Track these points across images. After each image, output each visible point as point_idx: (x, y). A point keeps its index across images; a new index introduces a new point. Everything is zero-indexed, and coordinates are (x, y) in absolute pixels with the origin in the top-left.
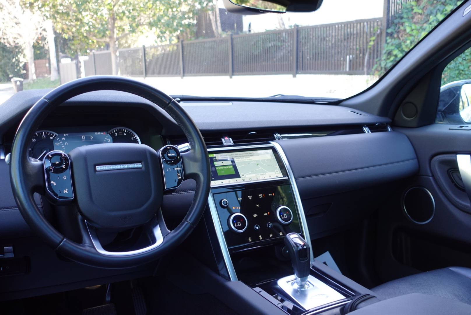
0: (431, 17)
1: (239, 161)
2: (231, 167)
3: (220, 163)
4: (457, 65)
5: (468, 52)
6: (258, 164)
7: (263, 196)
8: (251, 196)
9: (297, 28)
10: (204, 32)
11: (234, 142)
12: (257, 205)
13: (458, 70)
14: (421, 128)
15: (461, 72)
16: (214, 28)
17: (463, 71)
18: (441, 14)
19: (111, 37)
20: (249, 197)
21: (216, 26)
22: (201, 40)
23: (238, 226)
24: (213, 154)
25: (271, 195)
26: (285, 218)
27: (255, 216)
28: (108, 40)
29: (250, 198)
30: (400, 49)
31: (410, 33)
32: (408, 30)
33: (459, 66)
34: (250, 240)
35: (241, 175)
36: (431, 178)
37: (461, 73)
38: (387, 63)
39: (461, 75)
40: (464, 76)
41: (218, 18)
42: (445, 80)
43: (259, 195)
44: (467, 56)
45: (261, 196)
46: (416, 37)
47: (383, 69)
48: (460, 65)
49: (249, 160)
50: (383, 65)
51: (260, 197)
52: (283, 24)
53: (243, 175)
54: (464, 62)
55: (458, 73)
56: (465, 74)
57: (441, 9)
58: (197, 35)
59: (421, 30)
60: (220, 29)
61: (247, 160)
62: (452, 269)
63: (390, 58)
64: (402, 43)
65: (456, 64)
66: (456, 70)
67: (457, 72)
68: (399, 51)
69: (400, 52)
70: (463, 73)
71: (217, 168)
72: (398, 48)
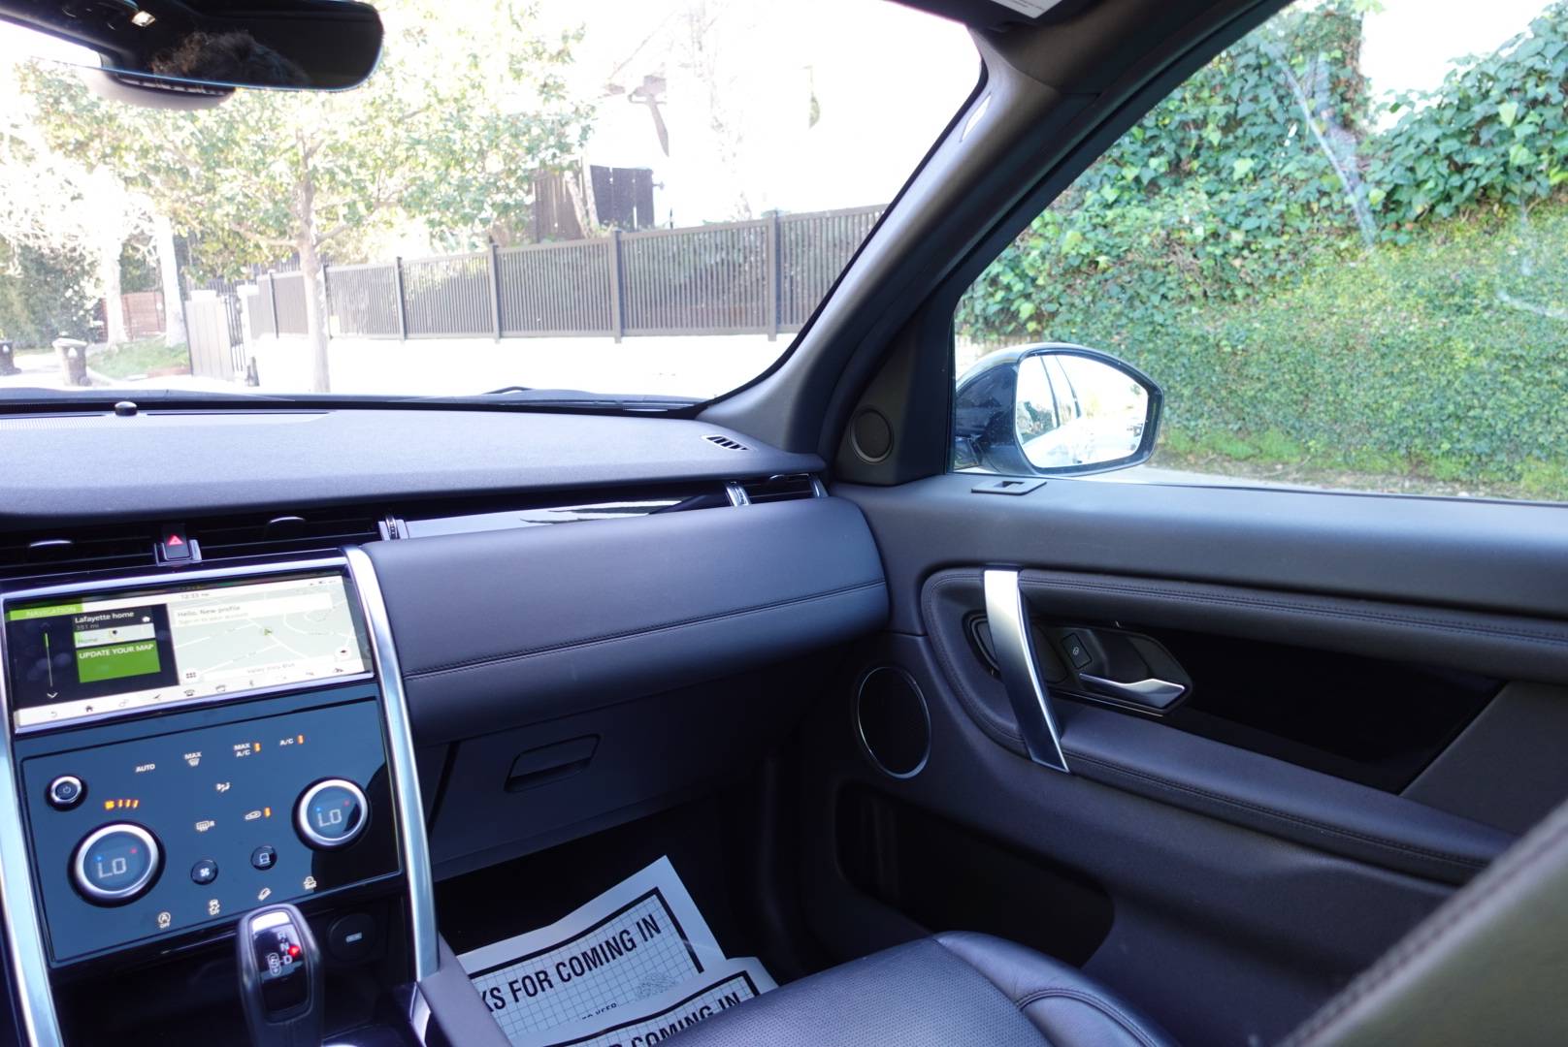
0: (1089, 193)
1: (190, 624)
2: (151, 646)
3: (104, 636)
4: (1149, 312)
5: (1172, 281)
6: (268, 632)
7: (252, 749)
8: (199, 754)
9: (776, 217)
10: (556, 225)
11: (204, 555)
12: (219, 787)
13: (1152, 323)
14: (904, 487)
15: (1159, 328)
16: (579, 215)
17: (1162, 325)
18: (1112, 186)
19: (301, 236)
20: (187, 757)
21: (584, 212)
22: (547, 244)
23: (110, 874)
24: (80, 602)
25: (290, 741)
26: (332, 825)
27: (202, 827)
28: (294, 243)
29: (194, 763)
30: (1017, 271)
31: (1040, 231)
33: (1152, 315)
34: (165, 922)
35: (182, 674)
36: (920, 639)
37: (1159, 332)
38: (988, 305)
39: (1159, 336)
40: (1166, 338)
41: (590, 192)
42: (1123, 347)
43: (237, 747)
44: (1171, 289)
45: (242, 751)
46: (1053, 243)
47: (981, 320)
48: (1154, 311)
49: (237, 616)
50: (978, 310)
51: (239, 754)
52: (747, 209)
53: (190, 675)
54: (1166, 305)
55: (1152, 332)
56: (1168, 334)
57: (1112, 175)
58: (539, 231)
59: (1065, 224)
60: (594, 217)
61: (227, 617)
62: (947, 941)
63: (996, 291)
64: (1023, 257)
65: (1147, 309)
66: (1146, 324)
67: (1149, 328)
68: (1016, 275)
69: (1017, 279)
70: (1163, 330)
71: (82, 656)
72: (1013, 270)
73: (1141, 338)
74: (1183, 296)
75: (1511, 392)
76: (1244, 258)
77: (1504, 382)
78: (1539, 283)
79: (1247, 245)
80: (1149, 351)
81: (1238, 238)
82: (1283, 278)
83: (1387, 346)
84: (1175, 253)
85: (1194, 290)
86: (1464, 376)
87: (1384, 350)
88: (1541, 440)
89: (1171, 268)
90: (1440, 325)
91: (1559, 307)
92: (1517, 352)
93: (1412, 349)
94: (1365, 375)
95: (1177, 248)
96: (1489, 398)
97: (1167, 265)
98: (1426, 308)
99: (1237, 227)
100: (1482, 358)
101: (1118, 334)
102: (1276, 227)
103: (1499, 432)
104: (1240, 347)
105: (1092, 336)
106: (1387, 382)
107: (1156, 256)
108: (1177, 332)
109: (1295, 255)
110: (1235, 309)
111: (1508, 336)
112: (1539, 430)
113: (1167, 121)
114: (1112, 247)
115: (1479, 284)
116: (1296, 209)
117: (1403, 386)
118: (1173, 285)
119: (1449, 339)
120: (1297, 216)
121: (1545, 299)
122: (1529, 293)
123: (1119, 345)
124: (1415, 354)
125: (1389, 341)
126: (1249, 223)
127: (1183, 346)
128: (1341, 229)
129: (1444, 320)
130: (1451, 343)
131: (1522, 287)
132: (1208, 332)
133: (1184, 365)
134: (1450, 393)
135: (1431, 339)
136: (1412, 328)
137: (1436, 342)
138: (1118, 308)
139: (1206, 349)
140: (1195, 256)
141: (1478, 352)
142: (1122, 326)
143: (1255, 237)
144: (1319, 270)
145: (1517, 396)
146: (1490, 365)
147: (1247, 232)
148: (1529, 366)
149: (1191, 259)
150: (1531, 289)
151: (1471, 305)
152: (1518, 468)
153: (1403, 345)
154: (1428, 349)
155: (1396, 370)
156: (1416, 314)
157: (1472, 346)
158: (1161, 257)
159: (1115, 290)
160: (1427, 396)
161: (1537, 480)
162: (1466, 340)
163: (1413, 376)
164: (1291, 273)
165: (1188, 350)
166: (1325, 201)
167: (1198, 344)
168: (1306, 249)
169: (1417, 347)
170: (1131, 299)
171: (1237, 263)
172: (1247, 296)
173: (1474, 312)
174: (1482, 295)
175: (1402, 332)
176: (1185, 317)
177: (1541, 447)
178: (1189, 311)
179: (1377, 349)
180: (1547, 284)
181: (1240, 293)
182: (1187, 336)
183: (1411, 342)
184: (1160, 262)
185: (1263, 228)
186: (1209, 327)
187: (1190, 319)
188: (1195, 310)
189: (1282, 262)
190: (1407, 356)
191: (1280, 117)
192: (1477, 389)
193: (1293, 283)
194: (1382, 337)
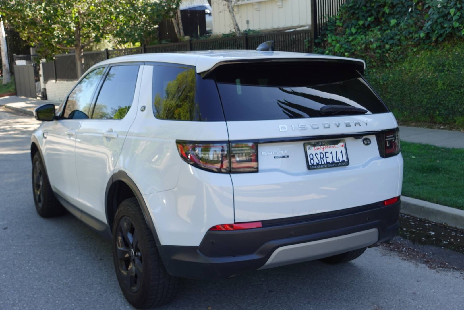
0: (347, 30)
5: (368, 61)
9: (246, 36)
10: (167, 33)
16: (176, 30)
18: (355, 27)
19: (76, 45)
21: (178, 29)
28: (74, 48)
32: (330, 40)
41: (180, 21)
57: (355, 23)
58: (160, 37)
60: (182, 31)
74: (371, 66)
75: (452, 96)
76: (389, 53)
77: (450, 93)
78: (461, 63)
79: (390, 49)
81: (387, 46)
82: (399, 60)
83: (422, 82)
84: (368, 52)
85: (374, 64)
86: (441, 91)
87: (422, 83)
88: (459, 110)
90: (436, 76)
92: (453, 84)
93: (428, 83)
94: (417, 91)
95: (369, 50)
96: (447, 98)
97: (366, 56)
98: (434, 70)
99: (387, 43)
100: (445, 86)
102: (398, 43)
103: (450, 108)
104: (385, 83)
106: (423, 93)
107: (363, 53)
108: (369, 78)
109: (402, 53)
110: (387, 70)
111: (451, 79)
112: (459, 107)
113: (373, 5)
115: (447, 63)
116: (403, 38)
117: (427, 94)
120: (403, 40)
121: (461, 68)
122: (458, 66)
124: (429, 85)
125: (423, 80)
126: (391, 42)
129: (437, 74)
130: (438, 81)
132: (377, 78)
134: (438, 96)
136: (429, 77)
137: (434, 81)
139: (377, 83)
141: (444, 84)
143: (392, 47)
144: (409, 57)
145: (453, 97)
146: (447, 88)
147: (390, 45)
148: (456, 88)
149: (373, 54)
150: (459, 65)
151: (444, 69)
152: (455, 119)
153: (426, 82)
154: (432, 83)
155: (425, 90)
156: (431, 72)
157: (442, 82)
158: (364, 53)
160: (433, 98)
161: (459, 122)
162: (441, 80)
163: (429, 91)
164: (402, 58)
166: (411, 36)
168: (406, 51)
169: (430, 83)
171: (387, 55)
172: (390, 66)
173: (444, 72)
174: (447, 66)
175: (426, 78)
176: (372, 72)
177: (460, 112)
178: (373, 71)
179: (420, 83)
181: (388, 65)
183: (428, 81)
184: (363, 55)
185: (394, 44)
186: (378, 76)
187: (373, 73)
188: (374, 70)
189: (399, 55)
190: (427, 85)
191: (406, 5)
192: (444, 95)
193: (402, 62)
194: (421, 79)
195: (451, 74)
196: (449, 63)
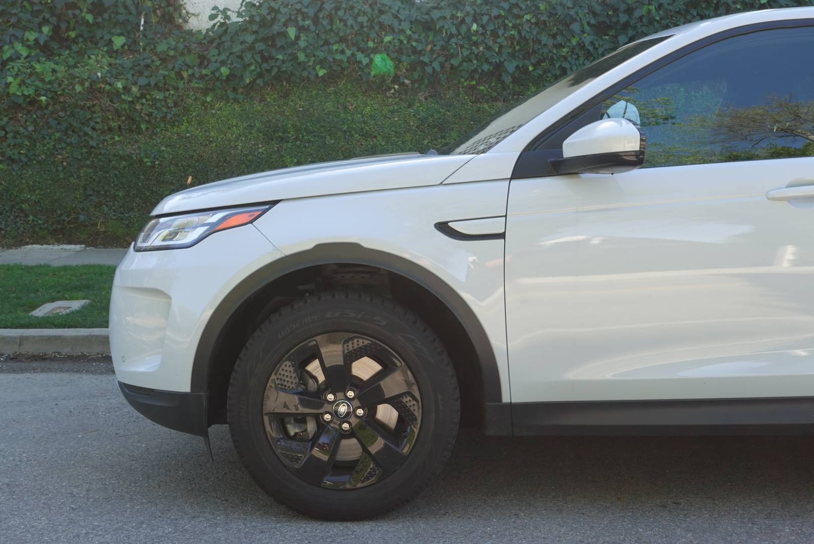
73: (79, 157)
74: (106, 128)
76: (142, 104)
79: (143, 96)
80: (87, 166)
81: (134, 89)
82: (171, 118)
83: (249, 161)
84: (97, 98)
85: (113, 124)
89: (97, 108)
90: (276, 149)
91: (331, 139)
95: (99, 95)
97: (92, 107)
98: (264, 138)
99: (134, 83)
101: (60, 154)
102: (161, 85)
104: (157, 163)
105: (39, 155)
108: (107, 153)
109: (176, 104)
114: (46, 91)
115: (289, 126)
118: (98, 120)
119: (282, 156)
120: (173, 79)
122: (315, 131)
123: (62, 162)
124: (266, 165)
125: (250, 157)
126: (143, 80)
127: (114, 162)
128: (203, 89)
129: (277, 146)
131: (311, 128)
133: (116, 175)
135: (273, 156)
137: (276, 158)
138: (58, 135)
139: (132, 164)
140: (111, 101)
142: (62, 149)
143: (147, 90)
147: (140, 86)
149: (109, 103)
151: (288, 137)
153: (258, 160)
154: (272, 162)
156: (260, 142)
159: (53, 123)
164: (175, 115)
165: (118, 165)
166: (190, 72)
167: (125, 161)
168: (182, 100)
169: (266, 161)
170: (67, 129)
171: (138, 107)
172: (147, 129)
173: (290, 141)
175: (256, 153)
176: (110, 142)
178: (113, 138)
179: (244, 163)
180: (322, 127)
181: (143, 127)
182: (115, 155)
184: (87, 104)
185: (153, 84)
186: (129, 150)
187: (113, 144)
188: (116, 138)
189: (169, 108)
191: (133, 9)
193: (178, 121)
194: (246, 155)
195: (307, 145)
196: (294, 126)
